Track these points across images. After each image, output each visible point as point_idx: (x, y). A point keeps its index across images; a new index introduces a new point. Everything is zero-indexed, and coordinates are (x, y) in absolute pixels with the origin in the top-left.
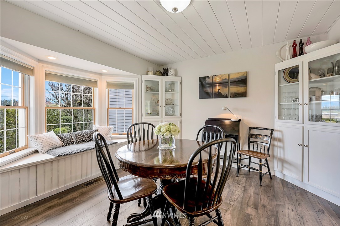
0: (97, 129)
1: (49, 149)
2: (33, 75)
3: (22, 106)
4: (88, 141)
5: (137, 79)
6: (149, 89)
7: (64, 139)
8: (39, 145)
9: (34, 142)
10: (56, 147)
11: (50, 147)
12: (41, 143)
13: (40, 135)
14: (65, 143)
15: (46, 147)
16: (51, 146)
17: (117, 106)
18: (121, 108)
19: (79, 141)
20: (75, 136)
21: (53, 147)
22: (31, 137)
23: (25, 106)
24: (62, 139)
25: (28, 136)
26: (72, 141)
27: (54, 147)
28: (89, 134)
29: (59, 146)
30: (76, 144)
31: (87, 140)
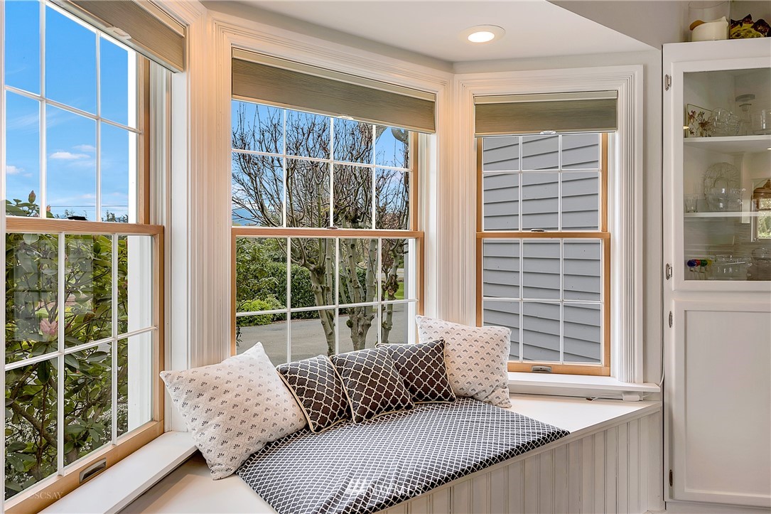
0: (436, 338)
1: (253, 450)
2: (183, 65)
3: (142, 222)
4: (409, 407)
5: (638, 72)
6: (695, 125)
7: (310, 393)
8: (210, 431)
9: (187, 407)
10: (280, 435)
11: (255, 439)
12: (217, 419)
13: (212, 370)
14: (314, 417)
15: (237, 441)
16: (257, 435)
17: (520, 224)
18: (540, 233)
19: (374, 406)
20: (355, 375)
21: (266, 437)
22: (175, 381)
23: (152, 222)
24: (300, 392)
25: (162, 374)
26: (344, 404)
27: (272, 439)
28: (410, 366)
29: (290, 430)
30: (359, 420)
31: (404, 401)
